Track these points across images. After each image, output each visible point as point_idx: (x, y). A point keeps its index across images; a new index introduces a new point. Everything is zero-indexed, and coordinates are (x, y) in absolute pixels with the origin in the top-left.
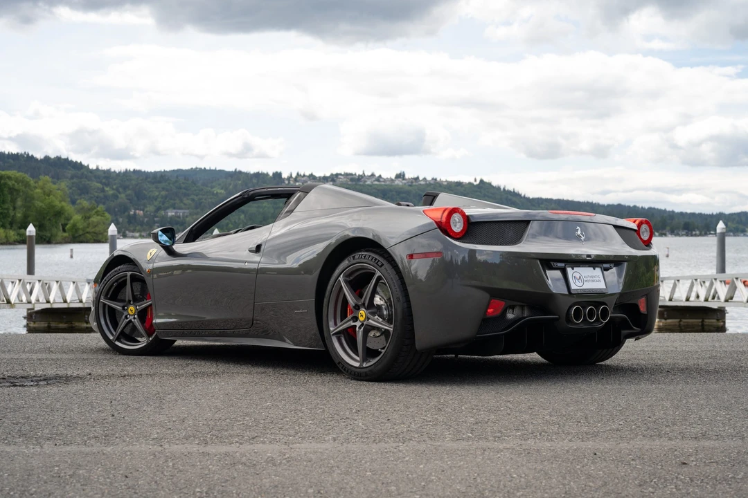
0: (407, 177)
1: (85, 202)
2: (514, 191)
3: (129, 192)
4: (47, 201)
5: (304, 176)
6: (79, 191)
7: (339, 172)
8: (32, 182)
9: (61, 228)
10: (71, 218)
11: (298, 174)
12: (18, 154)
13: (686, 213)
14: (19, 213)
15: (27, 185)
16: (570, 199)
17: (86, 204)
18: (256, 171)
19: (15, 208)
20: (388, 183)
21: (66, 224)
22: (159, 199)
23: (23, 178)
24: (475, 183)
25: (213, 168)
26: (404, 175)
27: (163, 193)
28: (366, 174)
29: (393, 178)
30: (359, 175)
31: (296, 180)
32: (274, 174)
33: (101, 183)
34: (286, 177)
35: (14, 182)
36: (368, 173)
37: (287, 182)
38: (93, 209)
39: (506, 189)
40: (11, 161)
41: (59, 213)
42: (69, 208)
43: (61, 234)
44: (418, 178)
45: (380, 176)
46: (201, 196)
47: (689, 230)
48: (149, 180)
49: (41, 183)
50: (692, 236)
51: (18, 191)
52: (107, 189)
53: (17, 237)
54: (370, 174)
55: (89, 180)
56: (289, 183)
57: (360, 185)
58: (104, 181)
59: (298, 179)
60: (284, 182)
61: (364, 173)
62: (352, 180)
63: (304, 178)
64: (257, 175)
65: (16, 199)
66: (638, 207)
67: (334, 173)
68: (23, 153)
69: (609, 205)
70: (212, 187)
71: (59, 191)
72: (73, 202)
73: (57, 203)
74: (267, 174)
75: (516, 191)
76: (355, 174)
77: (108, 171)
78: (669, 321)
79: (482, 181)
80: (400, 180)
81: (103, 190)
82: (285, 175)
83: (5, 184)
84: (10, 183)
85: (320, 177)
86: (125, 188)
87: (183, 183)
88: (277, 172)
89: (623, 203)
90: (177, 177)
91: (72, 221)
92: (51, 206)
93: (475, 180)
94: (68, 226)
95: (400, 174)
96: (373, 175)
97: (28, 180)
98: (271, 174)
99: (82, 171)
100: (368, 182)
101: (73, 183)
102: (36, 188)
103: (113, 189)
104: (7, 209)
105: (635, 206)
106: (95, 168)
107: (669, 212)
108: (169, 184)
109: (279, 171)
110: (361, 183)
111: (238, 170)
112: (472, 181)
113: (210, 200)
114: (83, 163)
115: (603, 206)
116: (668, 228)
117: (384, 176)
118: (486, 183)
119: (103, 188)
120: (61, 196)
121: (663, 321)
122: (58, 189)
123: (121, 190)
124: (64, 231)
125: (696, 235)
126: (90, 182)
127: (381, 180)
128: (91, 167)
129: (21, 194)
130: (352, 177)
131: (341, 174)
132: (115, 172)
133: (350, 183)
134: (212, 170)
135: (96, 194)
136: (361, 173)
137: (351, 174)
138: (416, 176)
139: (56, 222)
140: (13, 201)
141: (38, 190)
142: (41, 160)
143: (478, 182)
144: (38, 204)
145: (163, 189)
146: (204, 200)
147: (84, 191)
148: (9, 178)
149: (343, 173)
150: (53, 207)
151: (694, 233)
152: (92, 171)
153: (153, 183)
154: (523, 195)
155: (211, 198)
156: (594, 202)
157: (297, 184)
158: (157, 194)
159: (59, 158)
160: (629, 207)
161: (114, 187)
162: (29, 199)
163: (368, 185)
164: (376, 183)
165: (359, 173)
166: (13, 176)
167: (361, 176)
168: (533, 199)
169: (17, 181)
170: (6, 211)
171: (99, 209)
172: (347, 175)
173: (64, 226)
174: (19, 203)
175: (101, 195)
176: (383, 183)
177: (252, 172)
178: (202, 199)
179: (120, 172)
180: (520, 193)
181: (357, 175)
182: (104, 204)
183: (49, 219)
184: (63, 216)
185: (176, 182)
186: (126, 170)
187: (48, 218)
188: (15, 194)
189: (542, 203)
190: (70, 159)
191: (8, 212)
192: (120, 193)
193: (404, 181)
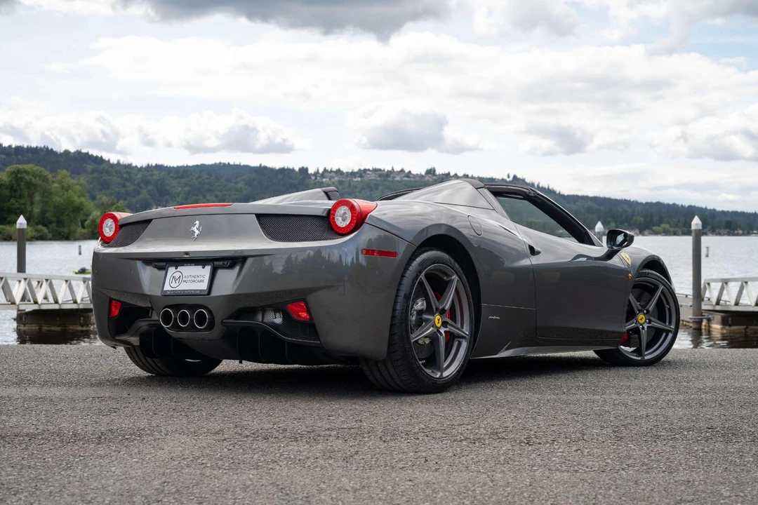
0: (437, 173)
1: (105, 197)
2: (548, 188)
3: (150, 187)
4: (66, 196)
5: (331, 171)
6: (100, 187)
7: (367, 168)
8: (50, 176)
9: (80, 224)
10: (91, 214)
11: (325, 170)
12: (37, 147)
13: (728, 212)
14: (37, 208)
15: (45, 179)
16: (607, 196)
17: (105, 199)
18: (281, 166)
19: (32, 204)
20: (417, 179)
21: (85, 220)
22: (181, 195)
23: (41, 172)
24: (508, 180)
25: (237, 163)
26: (434, 171)
27: (186, 189)
28: (395, 170)
29: (423, 173)
30: (388, 171)
31: (323, 175)
32: (300, 169)
33: (122, 178)
34: (313, 172)
35: (31, 177)
36: (397, 169)
37: (313, 178)
38: (113, 204)
39: (541, 186)
40: (30, 155)
41: (78, 209)
42: (88, 204)
43: (80, 230)
44: (449, 173)
45: (410, 172)
46: (225, 193)
47: (730, 229)
48: (172, 175)
49: (59, 178)
50: (734, 235)
51: (35, 186)
52: (128, 184)
53: (35, 234)
54: (399, 169)
55: (110, 176)
56: (316, 179)
57: (389, 181)
58: (125, 175)
59: (325, 174)
60: (310, 178)
61: (393, 169)
62: (380, 176)
63: (332, 174)
64: (283, 170)
65: (33, 194)
66: (678, 206)
67: (362, 169)
68: (42, 146)
69: (647, 203)
70: (236, 183)
71: (78, 186)
72: (93, 198)
73: (76, 198)
74: (293, 170)
75: (550, 187)
76: (384, 170)
77: (130, 166)
78: (734, 328)
79: (515, 177)
80: (430, 175)
81: (124, 186)
82: (311, 171)
83: (22, 178)
84: (27, 177)
85: (347, 173)
86: (147, 183)
87: (207, 179)
88: (303, 168)
89: (662, 201)
90: (200, 172)
91: (91, 217)
92: (70, 201)
93: (509, 177)
94: (87, 223)
95: (431, 170)
96: (402, 171)
97: (45, 175)
98: (297, 169)
99: (103, 166)
100: (398, 178)
101: (93, 178)
102: (53, 182)
103: (134, 184)
104: (24, 204)
105: (674, 204)
106: (116, 162)
107: (710, 210)
108: (192, 179)
109: (305, 167)
110: (390, 179)
111: (262, 165)
112: (505, 177)
113: (234, 196)
114: (104, 158)
115: (641, 204)
116: (709, 227)
117: (414, 172)
118: (520, 179)
119: (124, 183)
120: (80, 191)
121: (727, 327)
122: (77, 184)
123: (142, 185)
124: (83, 227)
125: (738, 235)
126: (110, 178)
127: (411, 176)
128: (111, 162)
129: (39, 189)
130: (380, 172)
131: (369, 170)
132: (136, 166)
133: (378, 179)
134: (237, 165)
135: (117, 190)
136: (390, 169)
137: (380, 170)
138: (447, 172)
139: (74, 218)
140: (31, 196)
141: (56, 185)
142: (61, 154)
143: (511, 178)
144: (56, 199)
145: (186, 184)
146: (227, 196)
147: (105, 186)
148: (27, 172)
149: (371, 169)
150: (72, 202)
151: (736, 232)
152: (112, 166)
153: (176, 178)
154: (557, 192)
155: (235, 194)
156: (632, 200)
157: (324, 180)
158: (180, 189)
159: (79, 153)
160: (668, 205)
161: (136, 182)
162: (47, 194)
163: (397, 181)
164: (406, 179)
165: (388, 168)
166: (30, 170)
167: (390, 172)
168: (568, 196)
169: (35, 175)
170: (23, 206)
171: (118, 204)
172: (375, 170)
173: (83, 222)
174: (37, 197)
175: (123, 190)
176: (412, 179)
177: (277, 168)
178: (226, 195)
179: (142, 168)
180: (555, 189)
181: (386, 170)
182: (125, 200)
183: (68, 215)
184: (82, 212)
185: (200, 177)
186: (148, 165)
187: (66, 213)
188: (32, 188)
189: (578, 201)
190: (90, 153)
191: (25, 207)
192: (141, 188)
193: (434, 178)
